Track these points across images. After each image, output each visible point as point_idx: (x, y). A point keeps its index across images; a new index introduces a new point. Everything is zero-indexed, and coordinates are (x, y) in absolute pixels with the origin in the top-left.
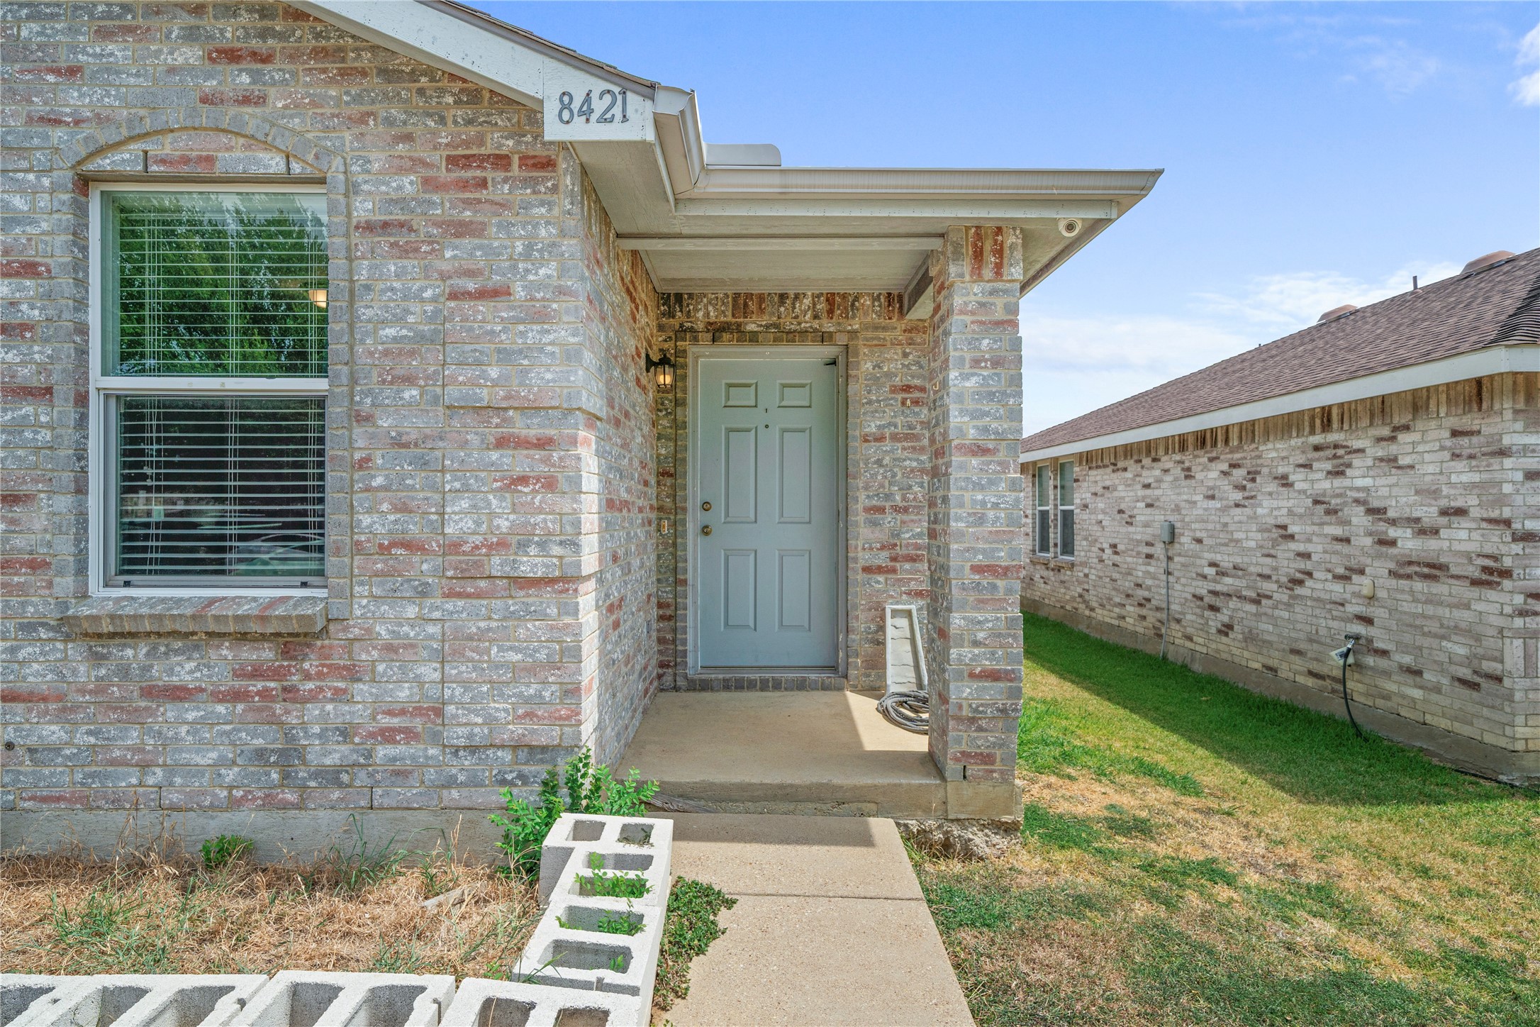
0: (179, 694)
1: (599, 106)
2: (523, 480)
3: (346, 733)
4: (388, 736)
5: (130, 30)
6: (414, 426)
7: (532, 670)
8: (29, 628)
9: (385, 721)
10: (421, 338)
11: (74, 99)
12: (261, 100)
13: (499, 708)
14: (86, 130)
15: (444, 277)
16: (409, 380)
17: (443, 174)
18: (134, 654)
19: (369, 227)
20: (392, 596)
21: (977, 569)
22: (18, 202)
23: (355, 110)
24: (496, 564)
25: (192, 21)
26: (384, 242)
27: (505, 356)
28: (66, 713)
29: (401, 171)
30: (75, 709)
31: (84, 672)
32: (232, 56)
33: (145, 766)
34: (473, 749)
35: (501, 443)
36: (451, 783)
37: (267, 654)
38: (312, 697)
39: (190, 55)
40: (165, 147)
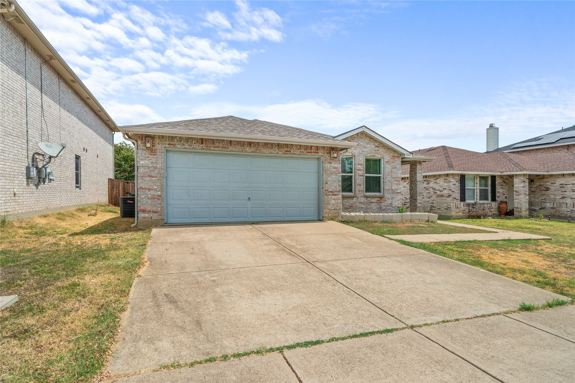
0: (373, 202)
1: (409, 155)
2: (398, 184)
3: (385, 206)
4: (388, 206)
5: (369, 144)
6: (390, 179)
7: (398, 200)
8: (361, 197)
9: (388, 205)
10: (390, 172)
11: (365, 150)
12: (379, 151)
13: (396, 204)
14: (366, 153)
15: (392, 166)
16: (389, 175)
17: (392, 157)
18: (369, 199)
19: (386, 162)
20: (388, 194)
21: (419, 193)
22: (361, 159)
23: (385, 152)
24: (396, 191)
25: (374, 143)
26: (387, 163)
27: (396, 173)
28: (364, 204)
29: (389, 157)
30: (365, 204)
31: (366, 201)
32: (377, 147)
33: (370, 209)
34: (394, 207)
35: (396, 181)
36: (392, 210)
37: (379, 199)
38: (383, 203)
39: (374, 146)
40: (372, 154)
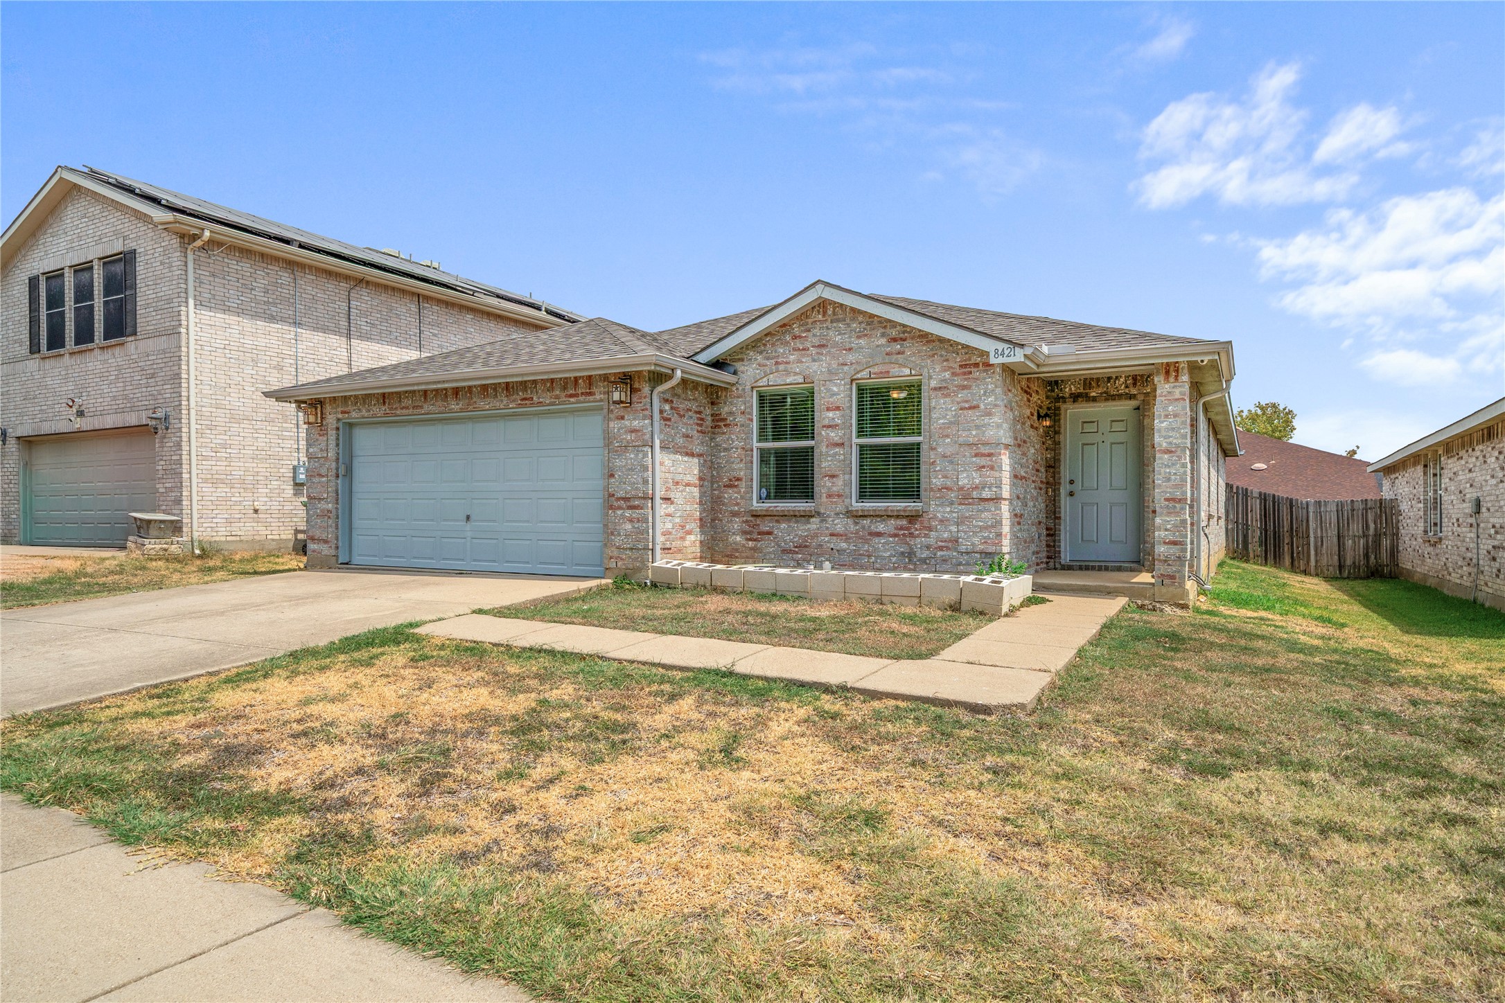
0: (879, 534)
1: (1006, 352)
2: (983, 467)
3: (928, 547)
4: (941, 548)
5: (866, 335)
6: (949, 451)
7: (986, 528)
8: (837, 514)
9: (940, 544)
10: (951, 423)
11: (851, 357)
12: (903, 353)
13: (976, 540)
14: (854, 366)
15: (958, 403)
16: (947, 436)
17: (958, 371)
18: (866, 522)
19: (935, 389)
20: (942, 505)
22: (835, 389)
23: (931, 353)
24: (975, 494)
25: (883, 330)
26: (940, 393)
27: (977, 427)
28: (847, 540)
29: (945, 371)
30: (850, 538)
31: (852, 528)
32: (895, 340)
33: (869, 556)
34: (967, 553)
35: (976, 455)
36: (960, 564)
37: (904, 522)
38: (918, 536)
39: (883, 341)
40: (876, 369)
